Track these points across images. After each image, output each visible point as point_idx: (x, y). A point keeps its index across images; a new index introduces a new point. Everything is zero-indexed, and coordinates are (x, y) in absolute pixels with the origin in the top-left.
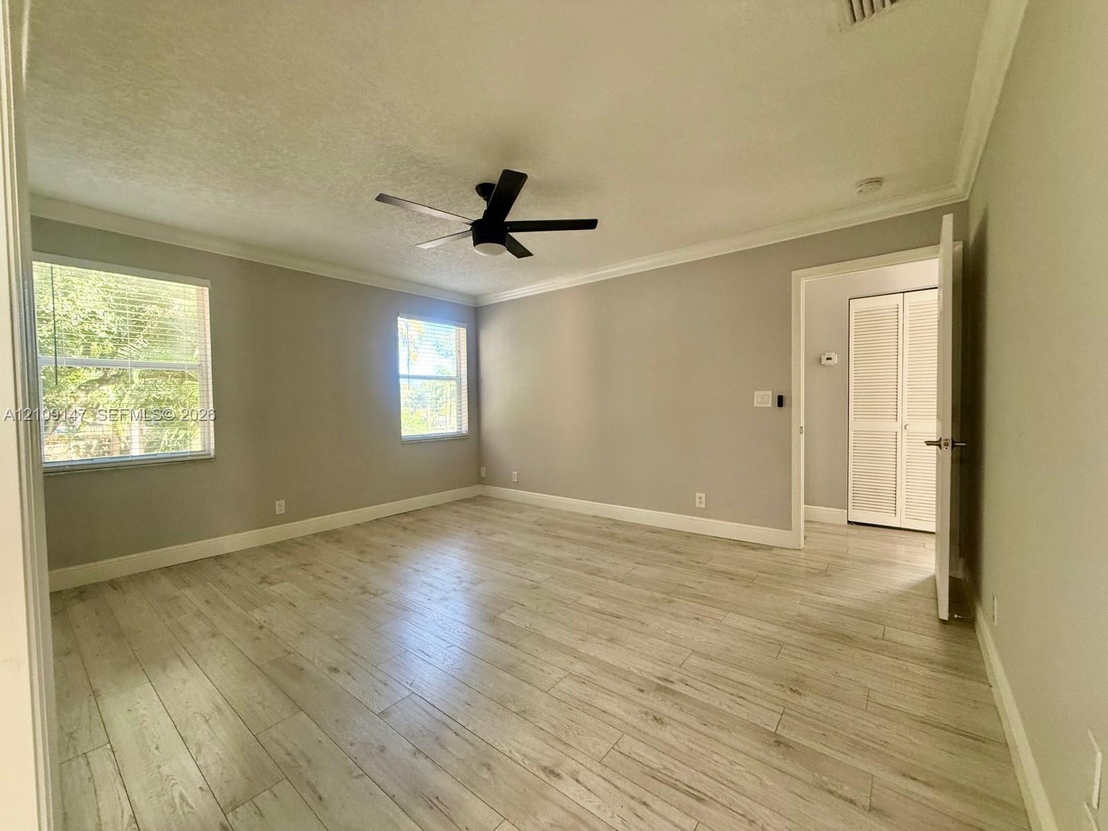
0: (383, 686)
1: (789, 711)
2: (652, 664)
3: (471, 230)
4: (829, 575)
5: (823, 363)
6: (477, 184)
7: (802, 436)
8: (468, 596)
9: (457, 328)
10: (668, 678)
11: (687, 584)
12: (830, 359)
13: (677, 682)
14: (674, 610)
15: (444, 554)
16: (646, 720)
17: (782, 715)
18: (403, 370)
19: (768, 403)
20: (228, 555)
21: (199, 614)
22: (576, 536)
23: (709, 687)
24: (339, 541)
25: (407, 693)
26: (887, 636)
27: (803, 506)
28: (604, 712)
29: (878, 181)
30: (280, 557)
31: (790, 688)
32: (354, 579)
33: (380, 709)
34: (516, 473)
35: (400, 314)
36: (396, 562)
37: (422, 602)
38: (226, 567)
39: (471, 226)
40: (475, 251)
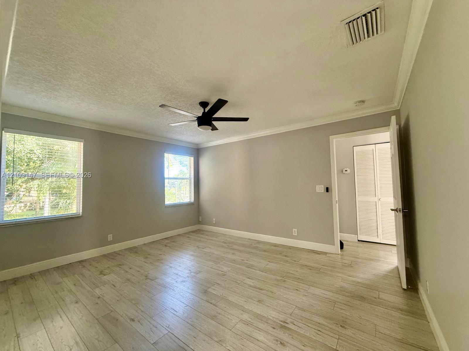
0: (155, 329)
1: (342, 338)
2: (278, 314)
3: (197, 119)
4: (352, 267)
5: (344, 172)
6: (199, 102)
7: (337, 204)
8: (194, 280)
9: (190, 157)
10: (286, 321)
11: (291, 272)
12: (347, 171)
13: (290, 323)
14: (286, 286)
15: (183, 258)
16: (277, 344)
17: (338, 339)
18: (166, 176)
19: (322, 190)
20: (85, 261)
21: (70, 291)
22: (241, 248)
23: (304, 325)
24: (136, 253)
25: (167, 332)
26: (380, 297)
27: (339, 234)
28: (257, 340)
29: (363, 102)
30: (109, 261)
31: (341, 325)
32: (142, 271)
33: (154, 341)
34: (214, 219)
35: (166, 152)
36: (162, 263)
37: (173, 283)
38: (84, 267)
39: (196, 118)
40: (199, 129)
